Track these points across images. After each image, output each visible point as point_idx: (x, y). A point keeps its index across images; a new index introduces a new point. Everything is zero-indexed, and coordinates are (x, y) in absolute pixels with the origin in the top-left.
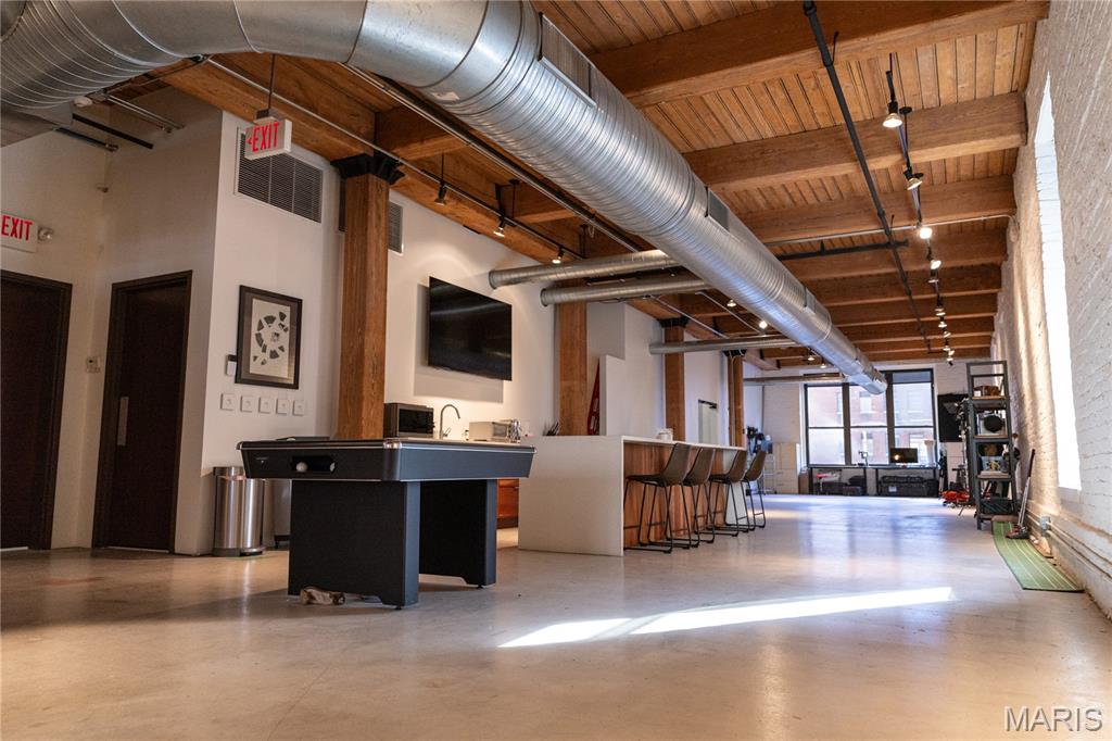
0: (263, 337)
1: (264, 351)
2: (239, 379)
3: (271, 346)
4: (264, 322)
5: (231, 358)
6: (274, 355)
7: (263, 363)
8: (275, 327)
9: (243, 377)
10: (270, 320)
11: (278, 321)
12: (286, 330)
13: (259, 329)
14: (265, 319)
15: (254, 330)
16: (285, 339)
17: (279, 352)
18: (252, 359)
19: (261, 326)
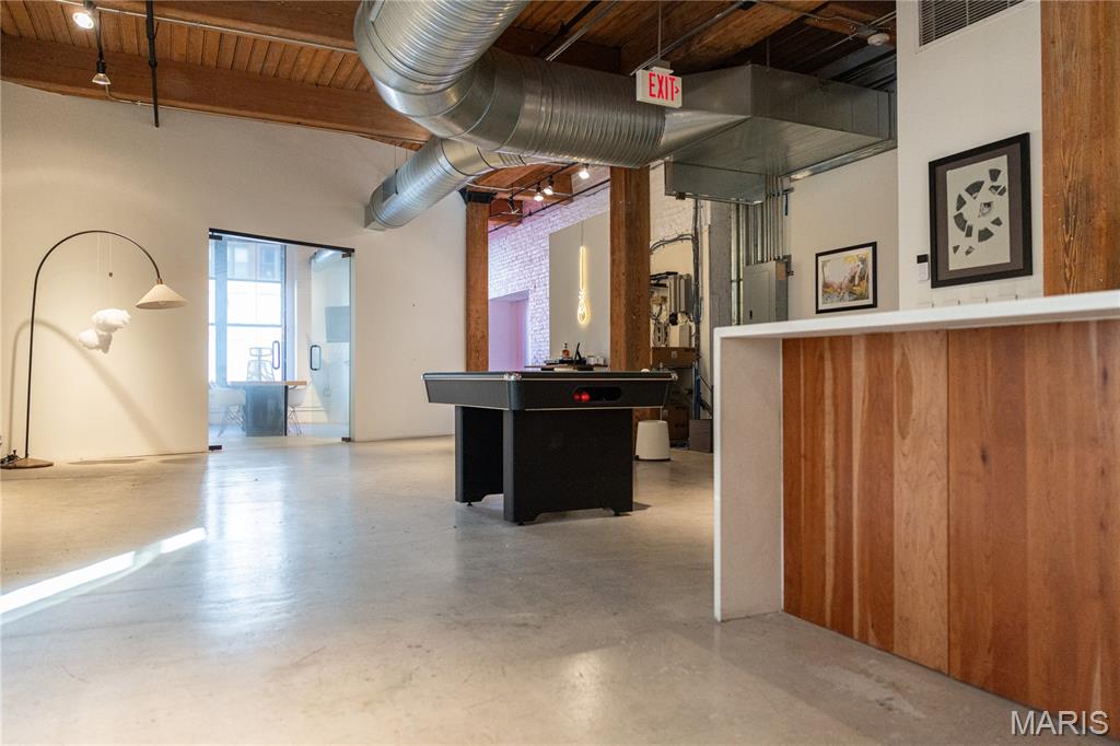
0: (965, 217)
1: (969, 234)
2: (937, 282)
3: (978, 224)
4: (966, 196)
5: (921, 259)
6: (985, 235)
7: (968, 253)
8: (985, 195)
9: (941, 277)
10: (974, 188)
11: (988, 183)
12: (1001, 194)
13: (958, 209)
14: (967, 190)
15: (952, 211)
16: (1002, 206)
17: (993, 228)
18: (951, 250)
19: (961, 202)
